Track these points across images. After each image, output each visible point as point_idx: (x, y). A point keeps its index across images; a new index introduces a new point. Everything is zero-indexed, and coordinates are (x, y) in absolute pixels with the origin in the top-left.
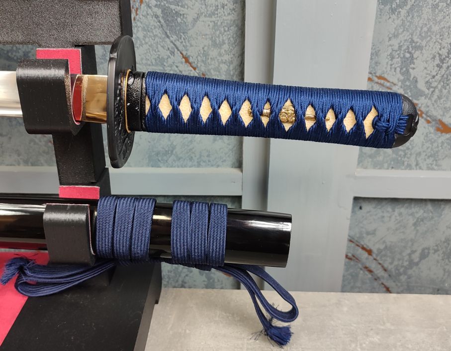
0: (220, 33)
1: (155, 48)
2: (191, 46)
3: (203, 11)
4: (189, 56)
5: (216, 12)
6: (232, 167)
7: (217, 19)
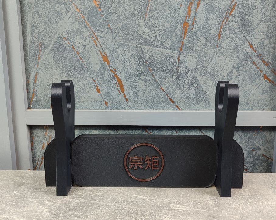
0: (271, 31)
1: (235, 40)
2: (255, 38)
3: (263, 19)
4: (253, 44)
5: (270, 20)
6: (272, 110)
7: (270, 24)
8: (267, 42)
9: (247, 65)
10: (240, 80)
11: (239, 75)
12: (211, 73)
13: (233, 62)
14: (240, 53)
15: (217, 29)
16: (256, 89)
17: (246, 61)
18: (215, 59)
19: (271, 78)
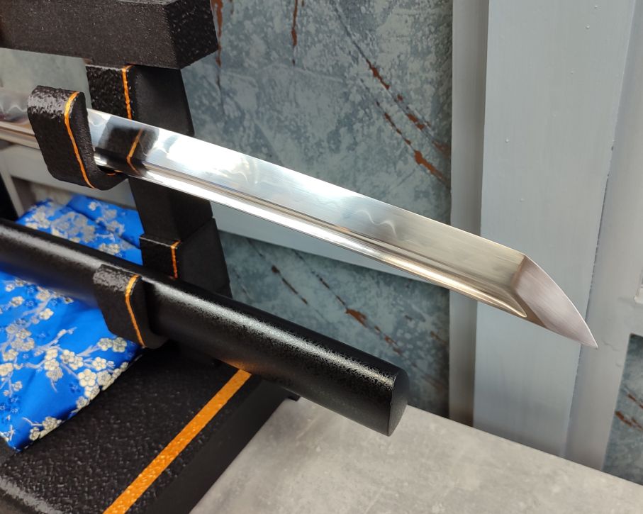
0: (423, 35)
2: (382, 51)
4: (379, 67)
5: (417, 1)
7: (418, 12)
8: (414, 65)
9: (370, 119)
10: (358, 157)
11: (356, 144)
12: (292, 127)
13: (337, 109)
14: (349, 86)
15: (286, 16)
16: (398, 185)
17: (367, 110)
18: (294, 94)
19: (435, 163)
